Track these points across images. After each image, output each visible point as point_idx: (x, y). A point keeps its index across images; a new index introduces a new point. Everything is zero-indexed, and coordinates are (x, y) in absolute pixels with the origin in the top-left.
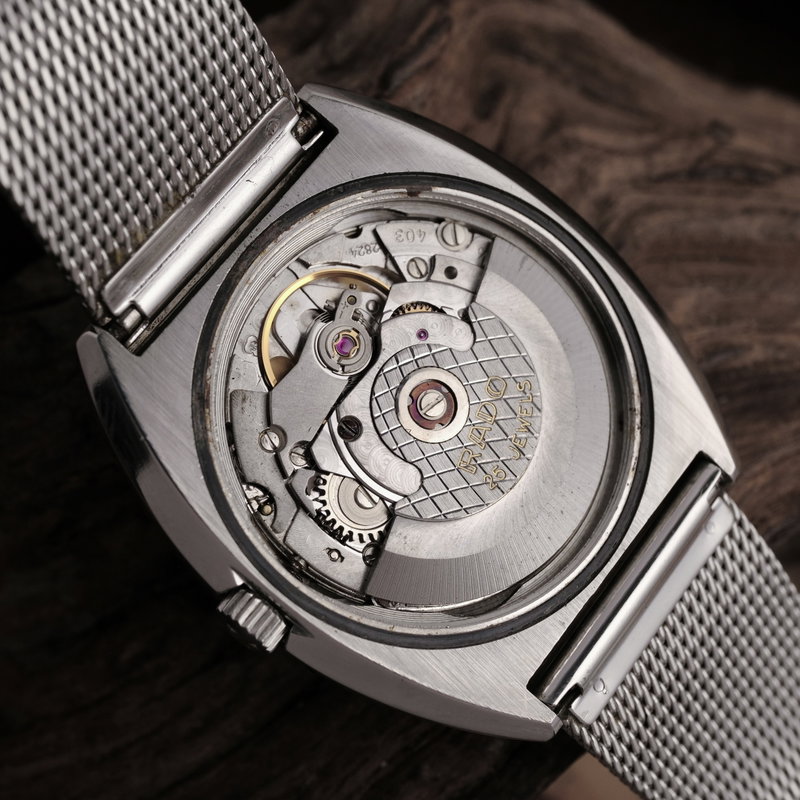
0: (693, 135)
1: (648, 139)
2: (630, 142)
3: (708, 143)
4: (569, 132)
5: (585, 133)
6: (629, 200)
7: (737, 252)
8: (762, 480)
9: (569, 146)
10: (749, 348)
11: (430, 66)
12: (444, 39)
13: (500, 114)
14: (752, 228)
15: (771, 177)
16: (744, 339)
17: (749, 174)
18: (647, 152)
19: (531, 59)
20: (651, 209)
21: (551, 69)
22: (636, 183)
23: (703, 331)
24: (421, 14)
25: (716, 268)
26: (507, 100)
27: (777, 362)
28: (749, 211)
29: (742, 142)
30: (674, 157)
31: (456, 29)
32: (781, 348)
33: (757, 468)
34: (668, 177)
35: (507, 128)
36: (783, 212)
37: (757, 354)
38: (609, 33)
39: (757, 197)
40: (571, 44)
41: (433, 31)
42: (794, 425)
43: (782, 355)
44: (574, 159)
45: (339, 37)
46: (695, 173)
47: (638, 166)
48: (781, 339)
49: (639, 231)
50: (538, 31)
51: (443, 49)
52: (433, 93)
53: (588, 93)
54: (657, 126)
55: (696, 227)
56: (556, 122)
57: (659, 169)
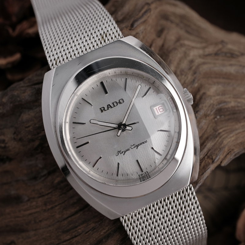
0: (216, 44)
1: (204, 45)
2: (199, 45)
3: (220, 46)
4: (182, 42)
5: (186, 42)
6: (198, 61)
7: (227, 77)
8: (233, 139)
9: (182, 45)
10: (230, 102)
11: (145, 22)
12: (149, 14)
13: (163, 36)
14: (232, 70)
15: (238, 56)
16: (229, 100)
17: (232, 55)
18: (204, 48)
19: (172, 22)
20: (204, 63)
21: (177, 25)
22: (200, 56)
23: (218, 97)
24: (143, 8)
25: (222, 80)
26: (165, 32)
27: (238, 107)
28: (231, 65)
29: (230, 46)
30: (211, 49)
31: (152, 12)
32: (239, 103)
33: (231, 135)
34: (209, 55)
35: (165, 40)
36: (241, 66)
37: (233, 104)
38: (193, 15)
39: (233, 62)
40: (183, 18)
41: (146, 12)
42: (242, 124)
43: (239, 105)
44: (183, 49)
45: (120, 13)
46: (216, 54)
47: (201, 52)
48: (239, 100)
49: (201, 69)
50: (174, 14)
51: (148, 17)
52: (145, 29)
53: (187, 32)
54: (206, 41)
55: (217, 69)
56: (178, 39)
57: (207, 53)
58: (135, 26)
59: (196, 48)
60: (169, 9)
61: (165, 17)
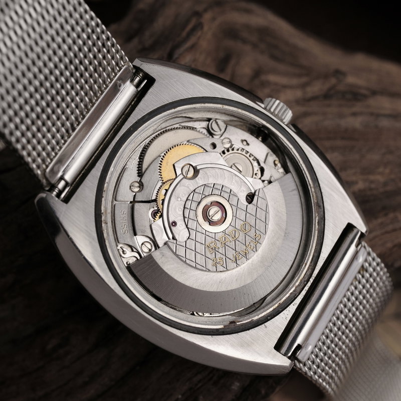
0: (326, 76)
1: (304, 80)
2: (295, 81)
3: (333, 81)
4: (263, 78)
5: (272, 78)
7: (349, 135)
9: (264, 84)
10: (357, 183)
11: (193, 47)
12: (199, 33)
13: (229, 70)
14: (356, 123)
15: (365, 97)
16: (354, 178)
17: (355, 95)
18: (303, 86)
19: (244, 41)
20: (305, 115)
21: (255, 46)
22: (298, 102)
24: (188, 21)
25: (339, 143)
26: (233, 62)
27: (371, 189)
28: (354, 114)
29: (351, 80)
30: (316, 88)
31: (206, 28)
32: (372, 182)
34: (314, 98)
35: (233, 76)
36: (372, 114)
37: (361, 185)
38: (283, 27)
39: (358, 107)
40: (264, 33)
41: (194, 29)
42: (380, 221)
43: (373, 186)
45: (147, 34)
46: (327, 96)
47: (299, 94)
48: (372, 177)
50: (247, 27)
51: (199, 38)
52: (194, 60)
53: (274, 57)
54: (308, 73)
55: (328, 123)
56: (257, 73)
57: (309, 95)
58: (176, 56)
59: (291, 87)
60: (238, 18)
61: (231, 32)
